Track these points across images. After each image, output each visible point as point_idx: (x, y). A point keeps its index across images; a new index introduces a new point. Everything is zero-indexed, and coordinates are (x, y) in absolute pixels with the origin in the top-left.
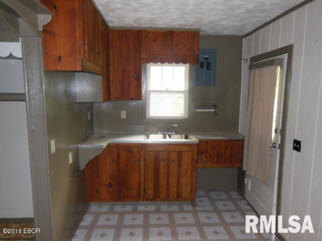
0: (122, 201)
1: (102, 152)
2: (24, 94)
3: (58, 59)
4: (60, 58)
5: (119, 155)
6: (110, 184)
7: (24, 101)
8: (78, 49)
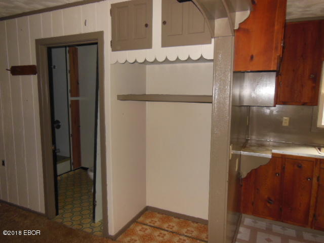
0: (282, 222)
1: (268, 162)
2: (212, 96)
3: (249, 58)
4: (252, 57)
5: (283, 168)
6: (269, 199)
7: (211, 103)
8: (274, 45)
